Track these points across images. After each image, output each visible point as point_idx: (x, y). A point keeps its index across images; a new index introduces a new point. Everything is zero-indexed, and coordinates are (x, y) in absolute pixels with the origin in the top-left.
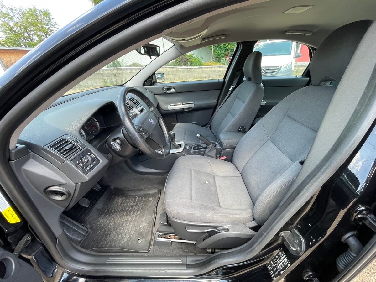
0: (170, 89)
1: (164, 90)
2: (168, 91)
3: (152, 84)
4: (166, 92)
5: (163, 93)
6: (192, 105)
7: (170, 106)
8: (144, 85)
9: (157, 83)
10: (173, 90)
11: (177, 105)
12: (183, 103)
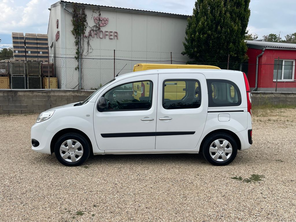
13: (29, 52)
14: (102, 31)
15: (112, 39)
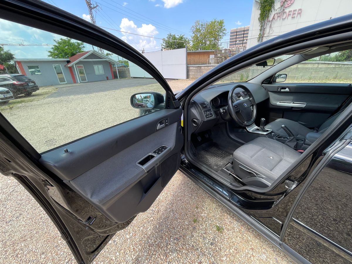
0: (285, 88)
1: (278, 88)
2: (282, 90)
3: (270, 83)
4: (280, 90)
5: (276, 91)
6: (303, 106)
7: (280, 102)
8: (262, 83)
9: (276, 82)
10: (287, 90)
11: (287, 103)
12: (295, 102)
13: (238, 41)
14: (286, 12)
15: (294, 17)
